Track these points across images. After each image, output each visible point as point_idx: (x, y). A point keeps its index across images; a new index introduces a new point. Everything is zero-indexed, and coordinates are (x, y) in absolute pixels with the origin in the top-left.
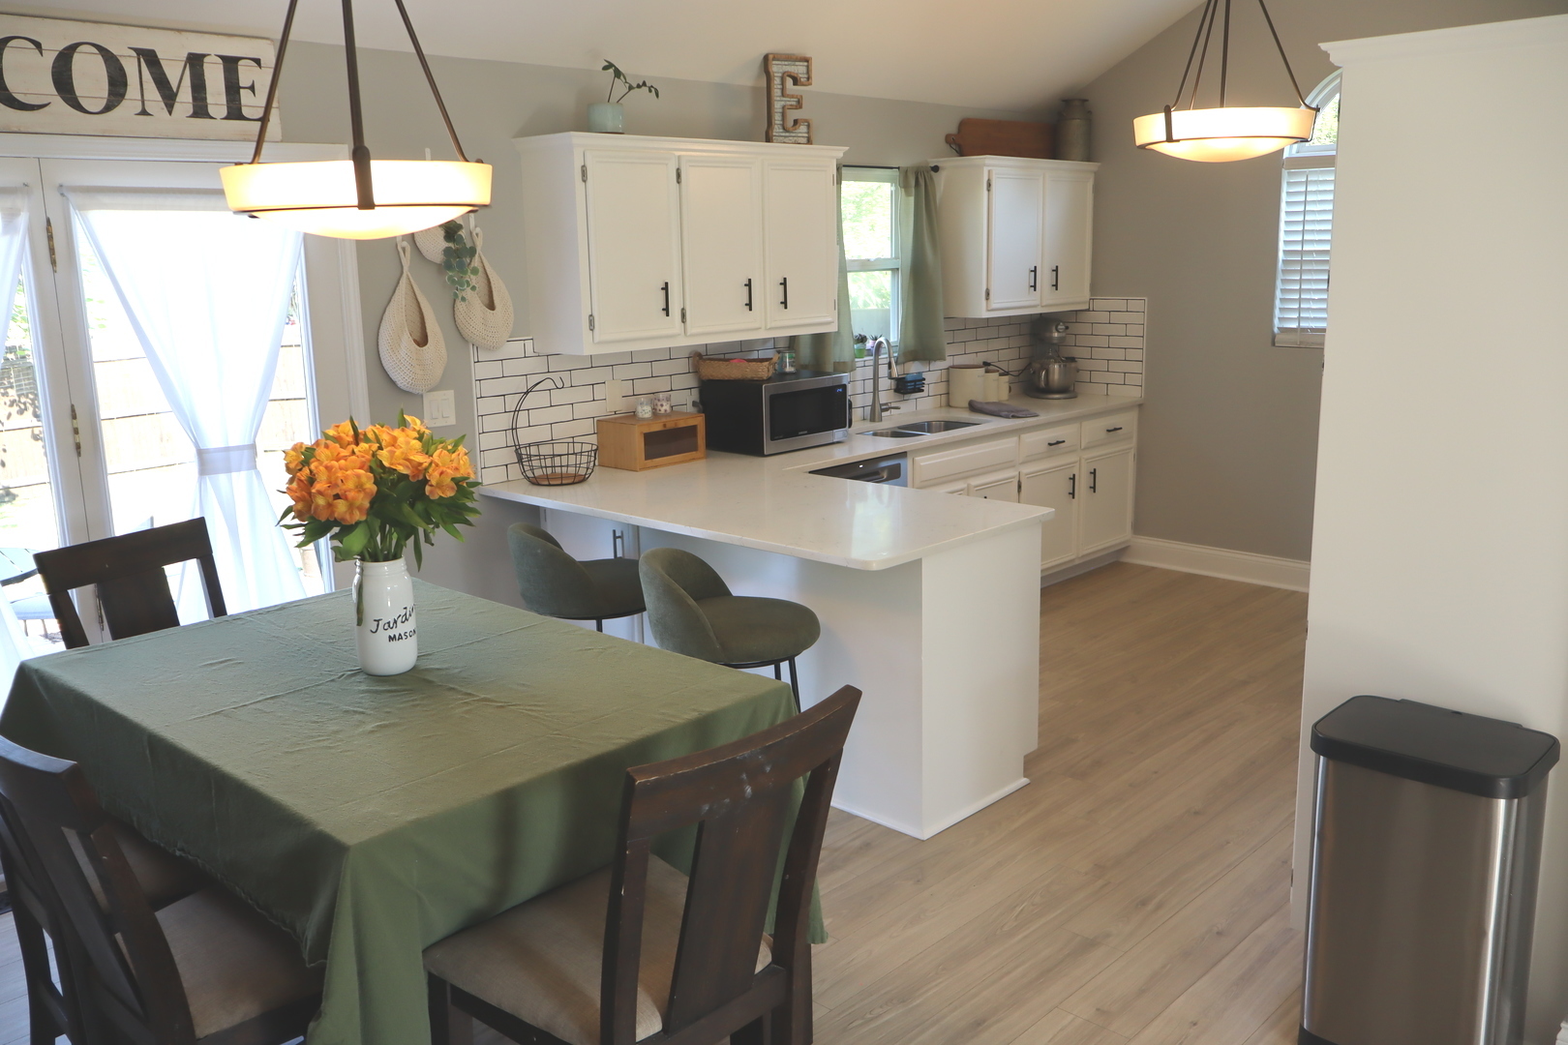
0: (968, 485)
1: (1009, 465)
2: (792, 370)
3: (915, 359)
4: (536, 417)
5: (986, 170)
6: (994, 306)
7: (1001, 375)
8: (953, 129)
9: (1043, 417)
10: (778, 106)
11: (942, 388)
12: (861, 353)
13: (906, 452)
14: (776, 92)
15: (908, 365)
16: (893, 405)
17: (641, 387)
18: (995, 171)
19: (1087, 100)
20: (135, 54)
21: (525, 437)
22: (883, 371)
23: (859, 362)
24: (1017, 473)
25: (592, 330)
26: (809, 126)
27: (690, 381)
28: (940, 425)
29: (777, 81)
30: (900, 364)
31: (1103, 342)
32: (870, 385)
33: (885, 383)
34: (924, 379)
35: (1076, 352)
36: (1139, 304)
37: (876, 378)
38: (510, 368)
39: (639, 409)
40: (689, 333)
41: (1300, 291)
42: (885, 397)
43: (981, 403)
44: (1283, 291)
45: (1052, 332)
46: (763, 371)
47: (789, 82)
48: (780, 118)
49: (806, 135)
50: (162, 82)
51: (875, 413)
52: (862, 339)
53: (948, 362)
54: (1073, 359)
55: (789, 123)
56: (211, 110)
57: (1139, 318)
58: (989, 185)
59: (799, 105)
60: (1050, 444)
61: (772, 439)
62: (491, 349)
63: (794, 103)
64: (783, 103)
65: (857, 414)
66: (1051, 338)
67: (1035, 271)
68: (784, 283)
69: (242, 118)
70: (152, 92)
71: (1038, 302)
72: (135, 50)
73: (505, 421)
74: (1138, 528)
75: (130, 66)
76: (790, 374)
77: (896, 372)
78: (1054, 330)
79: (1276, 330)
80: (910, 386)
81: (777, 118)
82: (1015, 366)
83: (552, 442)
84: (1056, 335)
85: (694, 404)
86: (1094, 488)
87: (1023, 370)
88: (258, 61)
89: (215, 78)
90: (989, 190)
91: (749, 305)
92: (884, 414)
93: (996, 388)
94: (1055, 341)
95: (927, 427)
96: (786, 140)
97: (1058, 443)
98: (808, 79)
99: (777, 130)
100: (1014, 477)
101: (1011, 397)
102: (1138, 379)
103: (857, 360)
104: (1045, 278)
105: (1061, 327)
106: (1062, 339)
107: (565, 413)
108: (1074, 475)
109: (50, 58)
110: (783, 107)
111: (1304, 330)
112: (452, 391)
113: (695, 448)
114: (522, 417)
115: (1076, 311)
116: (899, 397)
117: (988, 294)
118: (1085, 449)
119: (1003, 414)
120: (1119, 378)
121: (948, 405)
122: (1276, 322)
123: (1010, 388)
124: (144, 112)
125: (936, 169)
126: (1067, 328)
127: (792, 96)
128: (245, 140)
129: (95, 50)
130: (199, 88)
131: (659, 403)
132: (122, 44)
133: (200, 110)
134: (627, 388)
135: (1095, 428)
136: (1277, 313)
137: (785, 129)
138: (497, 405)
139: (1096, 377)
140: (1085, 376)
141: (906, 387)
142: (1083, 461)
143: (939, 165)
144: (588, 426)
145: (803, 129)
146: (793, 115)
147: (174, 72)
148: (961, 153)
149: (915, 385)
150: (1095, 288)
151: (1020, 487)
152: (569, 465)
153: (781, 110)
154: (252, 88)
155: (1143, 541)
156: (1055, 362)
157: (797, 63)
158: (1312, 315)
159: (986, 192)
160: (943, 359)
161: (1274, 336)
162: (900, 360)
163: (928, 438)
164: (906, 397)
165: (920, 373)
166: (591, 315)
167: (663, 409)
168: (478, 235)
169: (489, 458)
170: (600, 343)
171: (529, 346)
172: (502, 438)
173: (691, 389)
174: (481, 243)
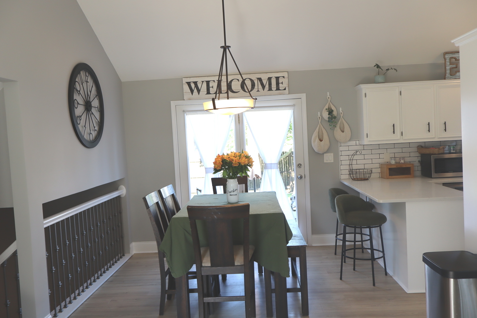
2: (454, 151)
4: (359, 162)
10: (447, 68)
14: (447, 64)
17: (398, 155)
20: (257, 79)
21: (355, 167)
25: (368, 137)
27: (418, 154)
29: (448, 60)
38: (351, 148)
39: (392, 162)
40: (404, 139)
50: (262, 84)
55: (453, 73)
56: (272, 89)
59: (456, 67)
62: (345, 143)
63: (454, 66)
64: (450, 67)
68: (445, 123)
69: (279, 90)
70: (260, 86)
72: (257, 78)
73: (348, 162)
75: (256, 82)
76: (453, 153)
81: (448, 72)
83: (364, 169)
85: (419, 161)
88: (284, 77)
89: (274, 82)
91: (429, 130)
96: (451, 78)
99: (448, 76)
107: (370, 161)
109: (240, 82)
112: (333, 154)
114: (354, 162)
124: (258, 91)
127: (454, 64)
128: (280, 95)
129: (249, 79)
130: (270, 84)
131: (400, 160)
132: (254, 77)
133: (270, 89)
134: (393, 155)
137: (451, 75)
138: (347, 158)
144: (378, 166)
145: (458, 74)
147: (265, 82)
152: (367, 176)
153: (449, 69)
154: (282, 83)
157: (455, 54)
166: (367, 133)
167: (401, 162)
168: (341, 113)
169: (343, 172)
170: (370, 141)
171: (357, 142)
172: (347, 167)
173: (418, 157)
174: (342, 115)
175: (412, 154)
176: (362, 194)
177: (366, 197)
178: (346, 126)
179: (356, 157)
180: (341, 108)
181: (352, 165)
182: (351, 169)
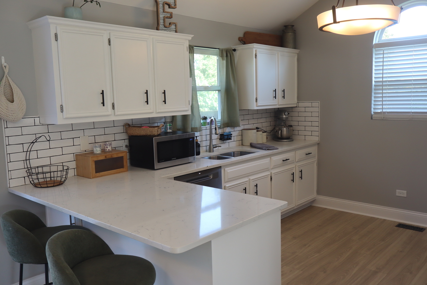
0: (249, 179)
1: (267, 170)
2: (171, 131)
3: (228, 126)
4: (41, 154)
5: (254, 50)
6: (259, 104)
7: (263, 132)
8: (242, 35)
9: (280, 149)
10: (161, 16)
11: (239, 138)
12: (205, 124)
13: (221, 166)
14: (161, 10)
15: (225, 129)
16: (219, 145)
17: (98, 139)
18: (258, 50)
19: (293, 26)
21: (34, 163)
22: (214, 131)
23: (203, 127)
24: (270, 173)
25: (62, 112)
26: (176, 26)
27: (124, 136)
28: (238, 153)
29: (161, 6)
30: (222, 128)
31: (303, 119)
32: (208, 136)
33: (214, 137)
34: (232, 134)
35: (292, 123)
36: (316, 104)
37: (211, 134)
38: (25, 131)
39: (95, 149)
40: (116, 114)
41: (382, 97)
42: (215, 141)
43: (255, 144)
44: (375, 97)
45: (283, 115)
46: (155, 131)
47: (167, 7)
48: (163, 22)
49: (175, 29)
51: (211, 148)
52: (205, 118)
53: (242, 127)
54: (291, 126)
55: (167, 24)
57: (317, 109)
58: (256, 56)
59: (171, 17)
60: (283, 161)
61: (159, 162)
62: (13, 121)
63: (169, 15)
64: (164, 15)
65: (202, 150)
66: (283, 118)
67: (275, 91)
68: (164, 93)
71: (277, 103)
73: (22, 156)
74: (319, 192)
76: (170, 133)
77: (220, 131)
78: (284, 115)
79: (372, 113)
80: (226, 137)
81: (161, 21)
82: (269, 129)
83: (50, 165)
84: (284, 116)
85: (126, 146)
86: (301, 177)
87: (272, 131)
90: (256, 58)
91: (147, 102)
92: (214, 149)
93: (261, 138)
94: (284, 119)
95: (233, 154)
96: (165, 30)
97: (287, 160)
98: (175, 5)
99: (161, 26)
100: (269, 175)
101: (267, 141)
102: (317, 133)
103: (202, 127)
104: (279, 94)
105: (286, 113)
106: (287, 118)
107: (59, 152)
108: (293, 173)
110: (164, 17)
111: (384, 113)
113: (122, 167)
114: (33, 155)
115: (292, 107)
116: (221, 142)
117: (256, 100)
118: (297, 162)
119: (264, 148)
120: (309, 133)
121: (242, 145)
122: (373, 110)
123: (267, 137)
125: (235, 50)
126: (289, 114)
127: (168, 13)
131: (106, 146)
134: (92, 140)
135: (301, 153)
136: (373, 106)
137: (165, 27)
138: (20, 148)
139: (300, 133)
140: (296, 133)
141: (224, 138)
142: (297, 167)
143: (236, 48)
144: (71, 157)
145: (173, 27)
146: (168, 21)
148: (245, 43)
149: (228, 137)
150: (299, 98)
151: (271, 179)
152: (57, 176)
153: (163, 18)
155: (321, 198)
156: (284, 127)
158: (388, 107)
159: (254, 59)
160: (239, 126)
161: (372, 116)
162: (221, 127)
163: (233, 159)
164: (225, 142)
165: (230, 132)
166: (62, 105)
167: (107, 149)
168: (5, 67)
169: (14, 174)
170: (66, 118)
171: (37, 120)
172: (21, 165)
173: (124, 139)
174: (8, 71)
175: (118, 137)
176: (51, 209)
177: (70, 216)
178: (16, 90)
179: (36, 146)
180: (3, 57)
181: (29, 159)
182: (29, 166)
